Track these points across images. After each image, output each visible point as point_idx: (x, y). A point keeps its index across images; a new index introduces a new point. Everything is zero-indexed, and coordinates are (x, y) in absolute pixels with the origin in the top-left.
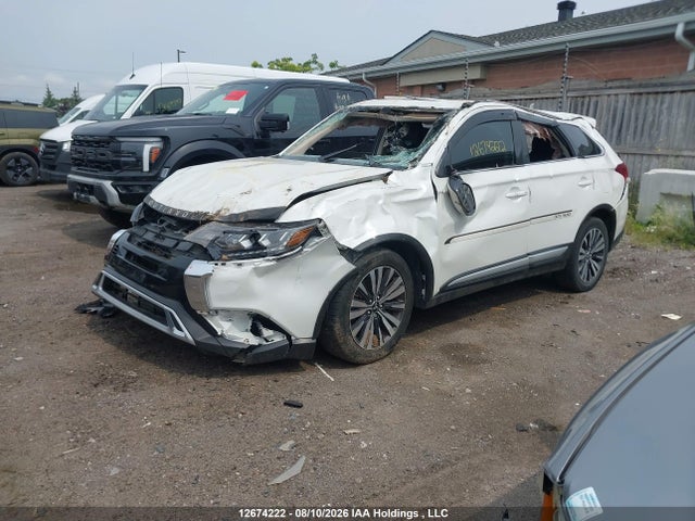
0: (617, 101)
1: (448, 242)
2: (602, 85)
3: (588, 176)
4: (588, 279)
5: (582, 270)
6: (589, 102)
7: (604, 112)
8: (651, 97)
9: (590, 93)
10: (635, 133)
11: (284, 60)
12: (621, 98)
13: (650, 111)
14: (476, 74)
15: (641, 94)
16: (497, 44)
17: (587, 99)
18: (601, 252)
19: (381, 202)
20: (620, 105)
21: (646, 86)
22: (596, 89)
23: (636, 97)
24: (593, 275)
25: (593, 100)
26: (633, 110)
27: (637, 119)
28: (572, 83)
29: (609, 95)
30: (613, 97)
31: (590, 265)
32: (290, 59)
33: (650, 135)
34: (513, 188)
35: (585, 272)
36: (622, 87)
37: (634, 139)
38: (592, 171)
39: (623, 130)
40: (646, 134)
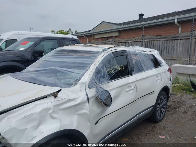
0: (160, 43)
1: (97, 123)
2: (155, 37)
3: (159, 75)
4: (161, 116)
5: (159, 113)
6: (151, 43)
7: (156, 45)
8: (171, 41)
9: (152, 40)
10: (166, 52)
11: (62, 30)
12: (161, 42)
13: (170, 46)
14: (116, 34)
15: (167, 40)
16: (122, 25)
17: (151, 42)
18: (165, 104)
19: (51, 111)
20: (161, 44)
21: (169, 38)
22: (153, 39)
23: (166, 41)
24: (162, 114)
25: (153, 42)
26: (165, 45)
27: (167, 48)
28: (146, 37)
29: (157, 41)
30: (158, 41)
31: (161, 111)
32: (63, 30)
33: (171, 53)
34: (129, 86)
35: (160, 114)
36: (161, 38)
37: (166, 54)
38: (160, 73)
39: (163, 51)
40: (170, 52)
